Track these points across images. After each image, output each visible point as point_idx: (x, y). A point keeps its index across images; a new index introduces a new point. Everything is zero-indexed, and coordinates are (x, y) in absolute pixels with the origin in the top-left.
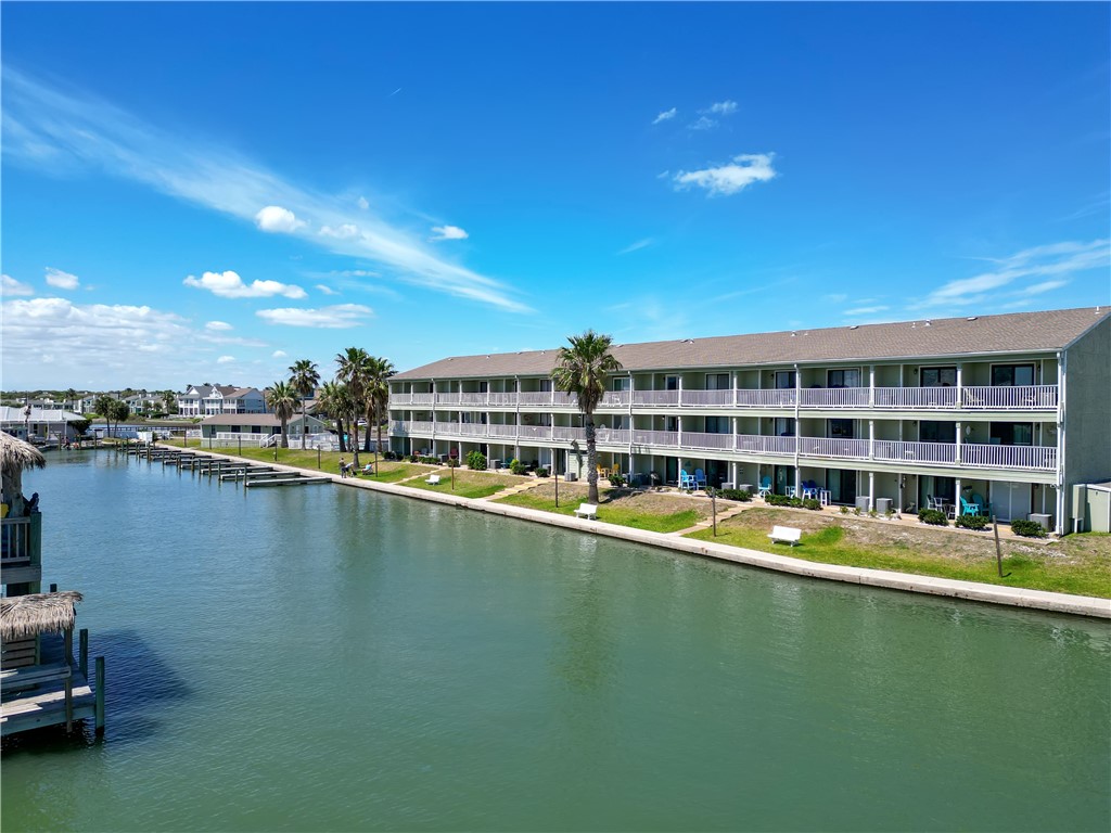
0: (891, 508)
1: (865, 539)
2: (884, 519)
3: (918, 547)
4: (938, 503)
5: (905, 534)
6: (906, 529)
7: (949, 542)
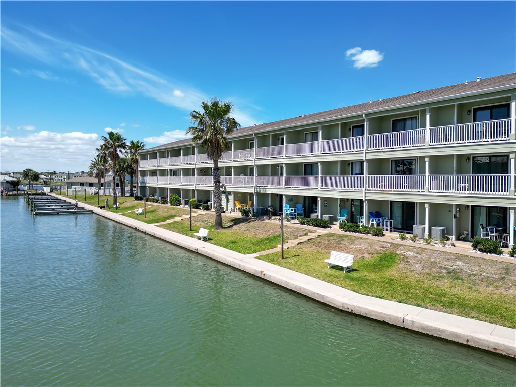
0: (445, 237)
1: (418, 267)
2: (438, 246)
3: (473, 278)
4: (492, 232)
5: (458, 263)
6: (459, 257)
7: (506, 273)
